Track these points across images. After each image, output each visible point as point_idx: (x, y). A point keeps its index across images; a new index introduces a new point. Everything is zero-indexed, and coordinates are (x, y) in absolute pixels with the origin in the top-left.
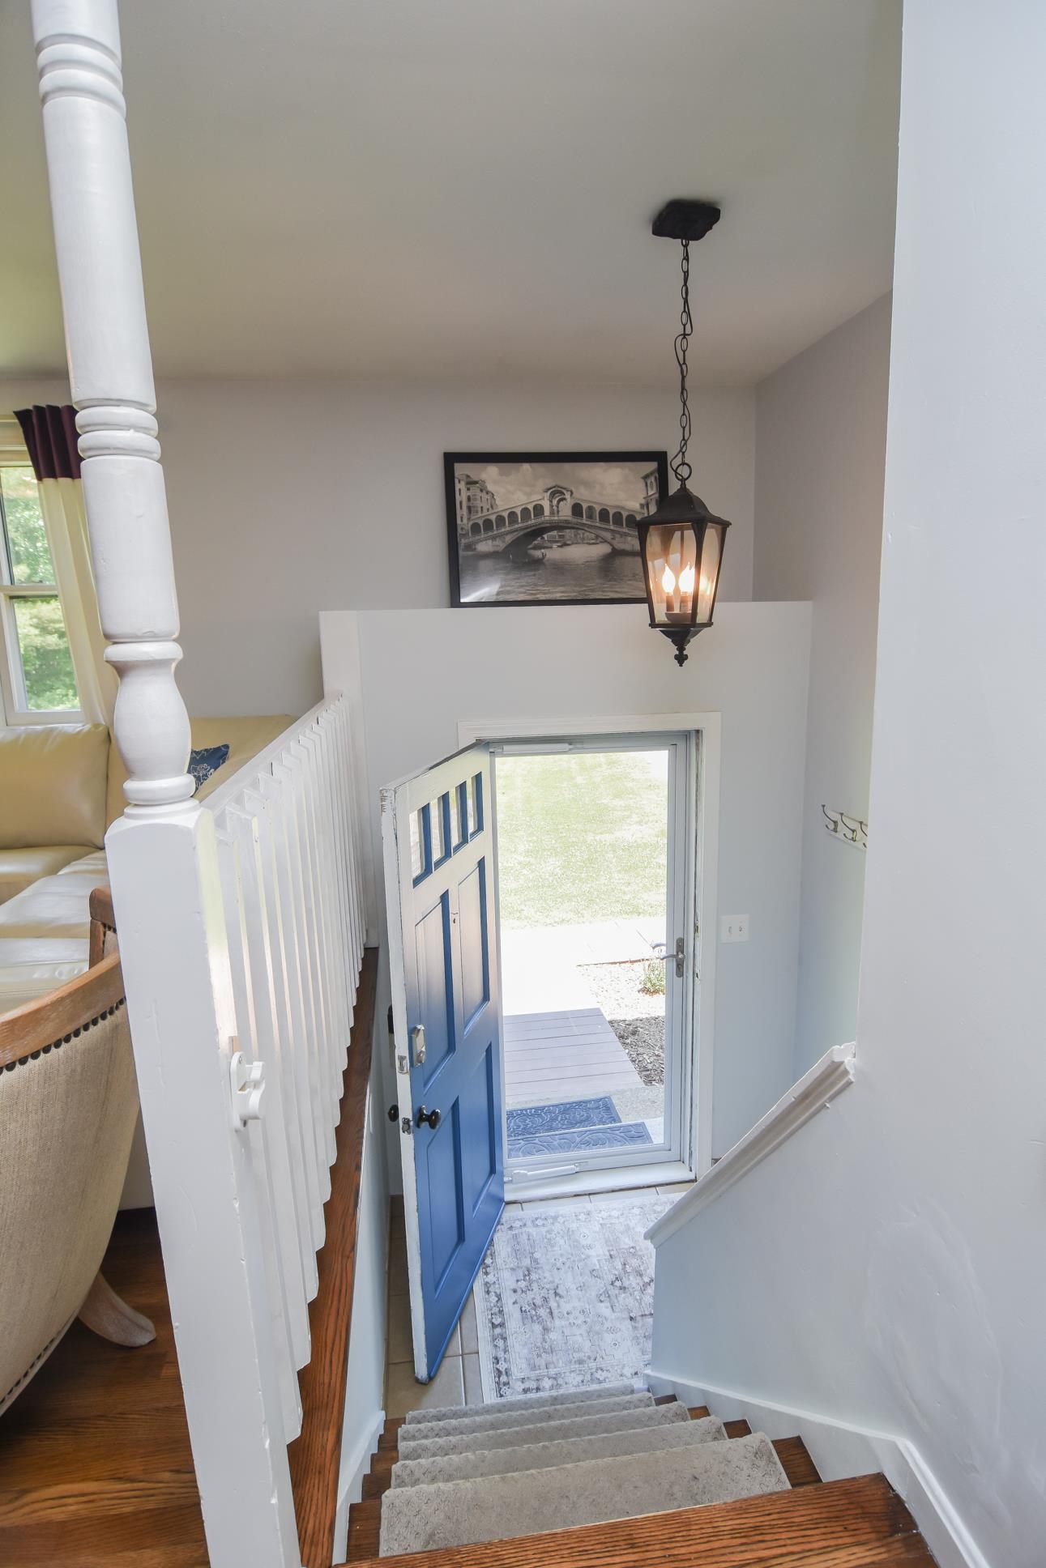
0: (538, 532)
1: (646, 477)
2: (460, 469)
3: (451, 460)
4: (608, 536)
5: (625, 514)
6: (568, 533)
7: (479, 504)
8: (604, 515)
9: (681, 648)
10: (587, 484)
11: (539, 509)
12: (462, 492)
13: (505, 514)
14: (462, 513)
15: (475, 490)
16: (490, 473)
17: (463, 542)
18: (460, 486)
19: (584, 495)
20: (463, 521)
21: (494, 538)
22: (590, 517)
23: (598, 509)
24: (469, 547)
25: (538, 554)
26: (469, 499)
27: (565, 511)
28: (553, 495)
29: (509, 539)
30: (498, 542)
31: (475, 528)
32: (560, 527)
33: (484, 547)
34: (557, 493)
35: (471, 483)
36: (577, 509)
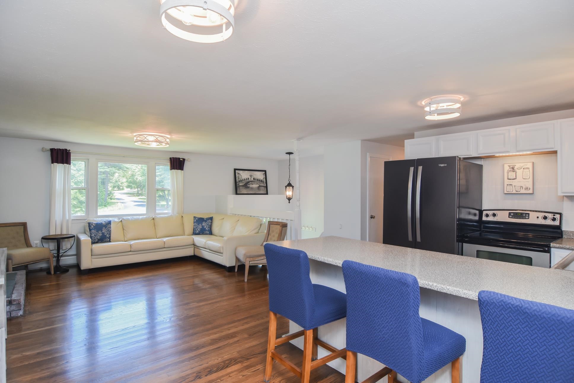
0: (249, 182)
1: (263, 174)
2: (237, 171)
3: (235, 170)
4: (258, 183)
5: (261, 180)
6: (253, 182)
7: (240, 177)
8: (258, 180)
9: (289, 201)
10: (255, 175)
11: (248, 178)
12: (237, 175)
13: (244, 179)
14: (237, 178)
15: (239, 175)
16: (241, 172)
17: (237, 183)
18: (237, 174)
19: (255, 177)
20: (237, 180)
21: (242, 183)
22: (256, 180)
23: (257, 179)
24: (238, 184)
25: (248, 186)
26: (238, 176)
27: (252, 179)
28: (250, 176)
29: (244, 183)
30: (243, 184)
31: (239, 181)
32: (252, 181)
33: (241, 184)
34: (251, 176)
35: (238, 174)
36: (254, 179)
